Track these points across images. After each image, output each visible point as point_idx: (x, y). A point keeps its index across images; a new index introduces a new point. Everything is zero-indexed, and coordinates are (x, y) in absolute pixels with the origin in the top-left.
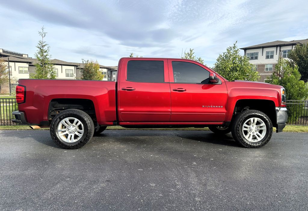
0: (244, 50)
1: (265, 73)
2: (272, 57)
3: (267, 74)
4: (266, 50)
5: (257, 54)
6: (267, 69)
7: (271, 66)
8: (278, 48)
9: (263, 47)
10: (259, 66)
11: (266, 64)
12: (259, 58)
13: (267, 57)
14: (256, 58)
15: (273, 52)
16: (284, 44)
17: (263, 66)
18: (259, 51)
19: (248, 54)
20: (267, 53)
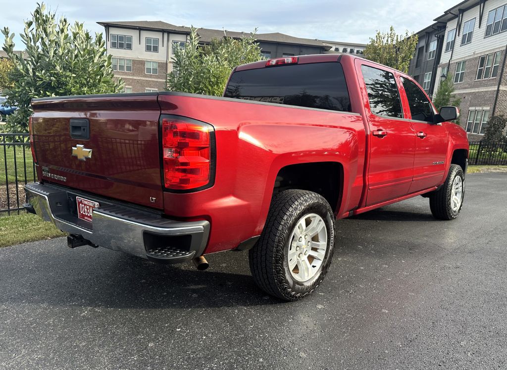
0: (104, 27)
1: (146, 76)
2: (156, 49)
3: (150, 79)
4: (145, 35)
5: (130, 39)
6: (149, 70)
7: (156, 66)
8: (166, 35)
9: (140, 28)
11: (147, 61)
12: (133, 46)
13: (148, 48)
14: (129, 47)
15: (156, 41)
16: (175, 30)
17: (142, 63)
18: (134, 34)
19: (113, 36)
20: (148, 40)
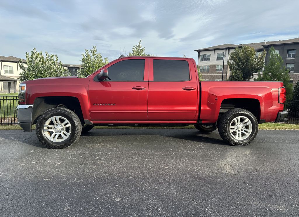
0: (198, 52)
1: (216, 73)
2: (222, 59)
3: (218, 74)
4: (217, 52)
5: (209, 55)
6: (218, 70)
7: (221, 67)
8: (227, 51)
9: (214, 50)
10: (211, 67)
11: (217, 66)
12: (211, 59)
13: (218, 59)
14: (209, 60)
16: (232, 47)
17: (215, 66)
18: (211, 53)
19: (202, 55)
20: (218, 54)
